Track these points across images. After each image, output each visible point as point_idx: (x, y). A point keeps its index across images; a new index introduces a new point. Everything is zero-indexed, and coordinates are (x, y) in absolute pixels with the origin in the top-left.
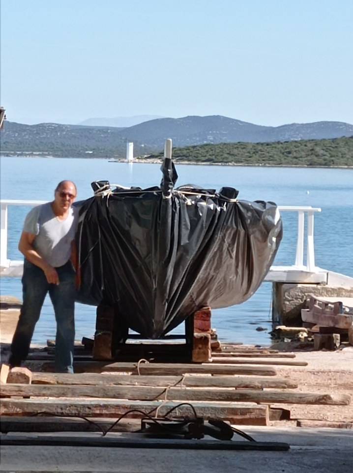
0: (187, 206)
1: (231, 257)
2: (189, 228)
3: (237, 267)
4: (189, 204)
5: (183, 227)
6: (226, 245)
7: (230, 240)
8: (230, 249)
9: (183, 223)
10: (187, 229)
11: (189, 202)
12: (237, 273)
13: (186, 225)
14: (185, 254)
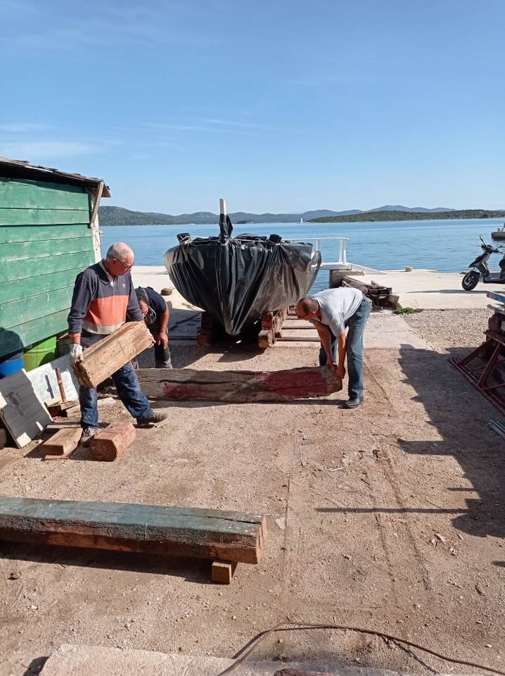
0: (242, 250)
1: (281, 283)
2: (244, 266)
3: (286, 288)
4: (243, 248)
5: (239, 266)
6: (275, 276)
7: (278, 272)
8: (279, 278)
9: (239, 263)
10: (243, 267)
11: (243, 247)
12: (287, 292)
13: (242, 265)
14: (242, 286)
